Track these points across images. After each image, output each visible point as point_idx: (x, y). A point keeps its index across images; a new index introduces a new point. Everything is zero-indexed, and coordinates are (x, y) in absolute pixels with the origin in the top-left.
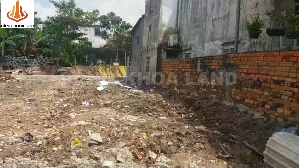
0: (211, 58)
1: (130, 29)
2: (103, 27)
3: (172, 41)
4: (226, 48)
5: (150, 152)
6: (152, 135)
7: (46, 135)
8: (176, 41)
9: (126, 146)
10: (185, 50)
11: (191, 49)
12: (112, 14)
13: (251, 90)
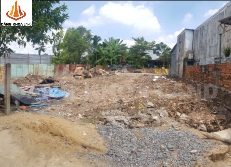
0: (209, 66)
1: (170, 51)
2: (157, 49)
3: (190, 57)
4: (216, 61)
5: (177, 112)
6: (179, 104)
7: (128, 101)
8: (192, 57)
9: (165, 109)
10: (197, 61)
11: (199, 61)
12: (162, 43)
13: (227, 81)
